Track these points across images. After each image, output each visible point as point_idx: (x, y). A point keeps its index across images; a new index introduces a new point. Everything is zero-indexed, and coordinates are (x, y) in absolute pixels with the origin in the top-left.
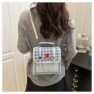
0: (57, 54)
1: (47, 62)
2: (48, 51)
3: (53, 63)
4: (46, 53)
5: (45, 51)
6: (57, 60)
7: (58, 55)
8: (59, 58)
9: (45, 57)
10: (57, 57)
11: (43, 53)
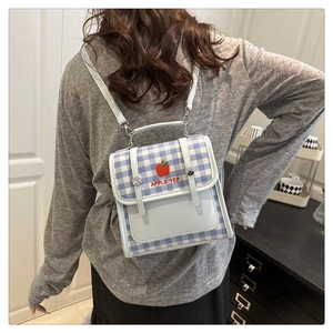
0: (199, 157)
1: (166, 194)
2: (162, 154)
3: (190, 194)
4: (158, 160)
5: (151, 156)
6: (205, 179)
7: (205, 161)
8: (208, 172)
9: (154, 177)
10: (202, 167)
11: (147, 163)
